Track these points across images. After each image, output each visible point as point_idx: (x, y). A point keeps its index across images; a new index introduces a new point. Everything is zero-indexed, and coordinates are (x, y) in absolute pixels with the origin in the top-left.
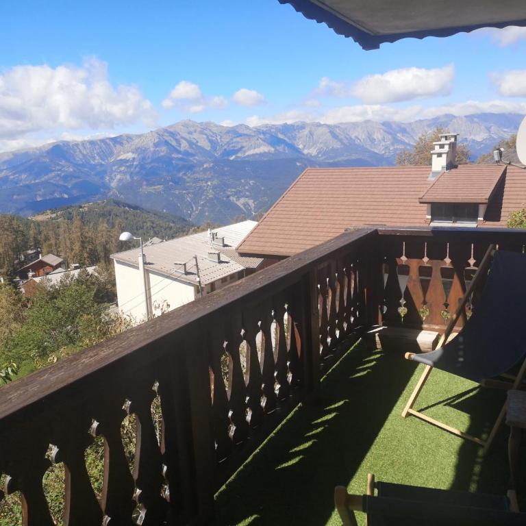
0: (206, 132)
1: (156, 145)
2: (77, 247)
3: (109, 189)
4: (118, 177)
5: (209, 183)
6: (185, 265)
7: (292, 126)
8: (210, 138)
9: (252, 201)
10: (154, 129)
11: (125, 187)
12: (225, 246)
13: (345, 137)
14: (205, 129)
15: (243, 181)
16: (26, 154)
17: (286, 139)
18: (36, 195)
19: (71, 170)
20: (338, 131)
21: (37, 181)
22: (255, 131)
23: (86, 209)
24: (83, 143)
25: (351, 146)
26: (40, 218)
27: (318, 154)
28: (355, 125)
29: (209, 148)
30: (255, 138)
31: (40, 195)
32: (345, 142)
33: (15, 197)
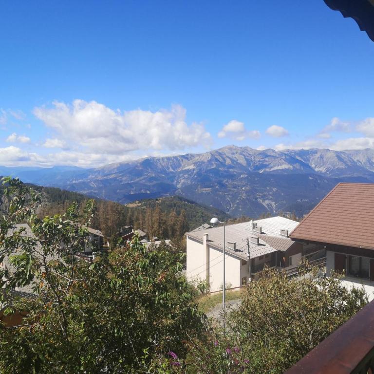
0: (244, 153)
1: (210, 161)
2: (156, 226)
3: (176, 189)
4: (183, 181)
5: (244, 189)
6: (235, 244)
7: (308, 151)
8: (247, 157)
9: (274, 203)
10: (209, 151)
11: (186, 188)
12: (262, 233)
13: (349, 160)
14: (244, 151)
15: (268, 188)
16: (128, 164)
17: (302, 160)
18: (130, 190)
19: (153, 175)
20: (343, 156)
21: (132, 182)
22: (279, 154)
23: (160, 201)
24: (163, 159)
25: (354, 166)
26: (131, 205)
27: (327, 171)
28: (357, 152)
29: (245, 165)
30: (279, 159)
31: (133, 191)
32: (349, 163)
33: (118, 191)
